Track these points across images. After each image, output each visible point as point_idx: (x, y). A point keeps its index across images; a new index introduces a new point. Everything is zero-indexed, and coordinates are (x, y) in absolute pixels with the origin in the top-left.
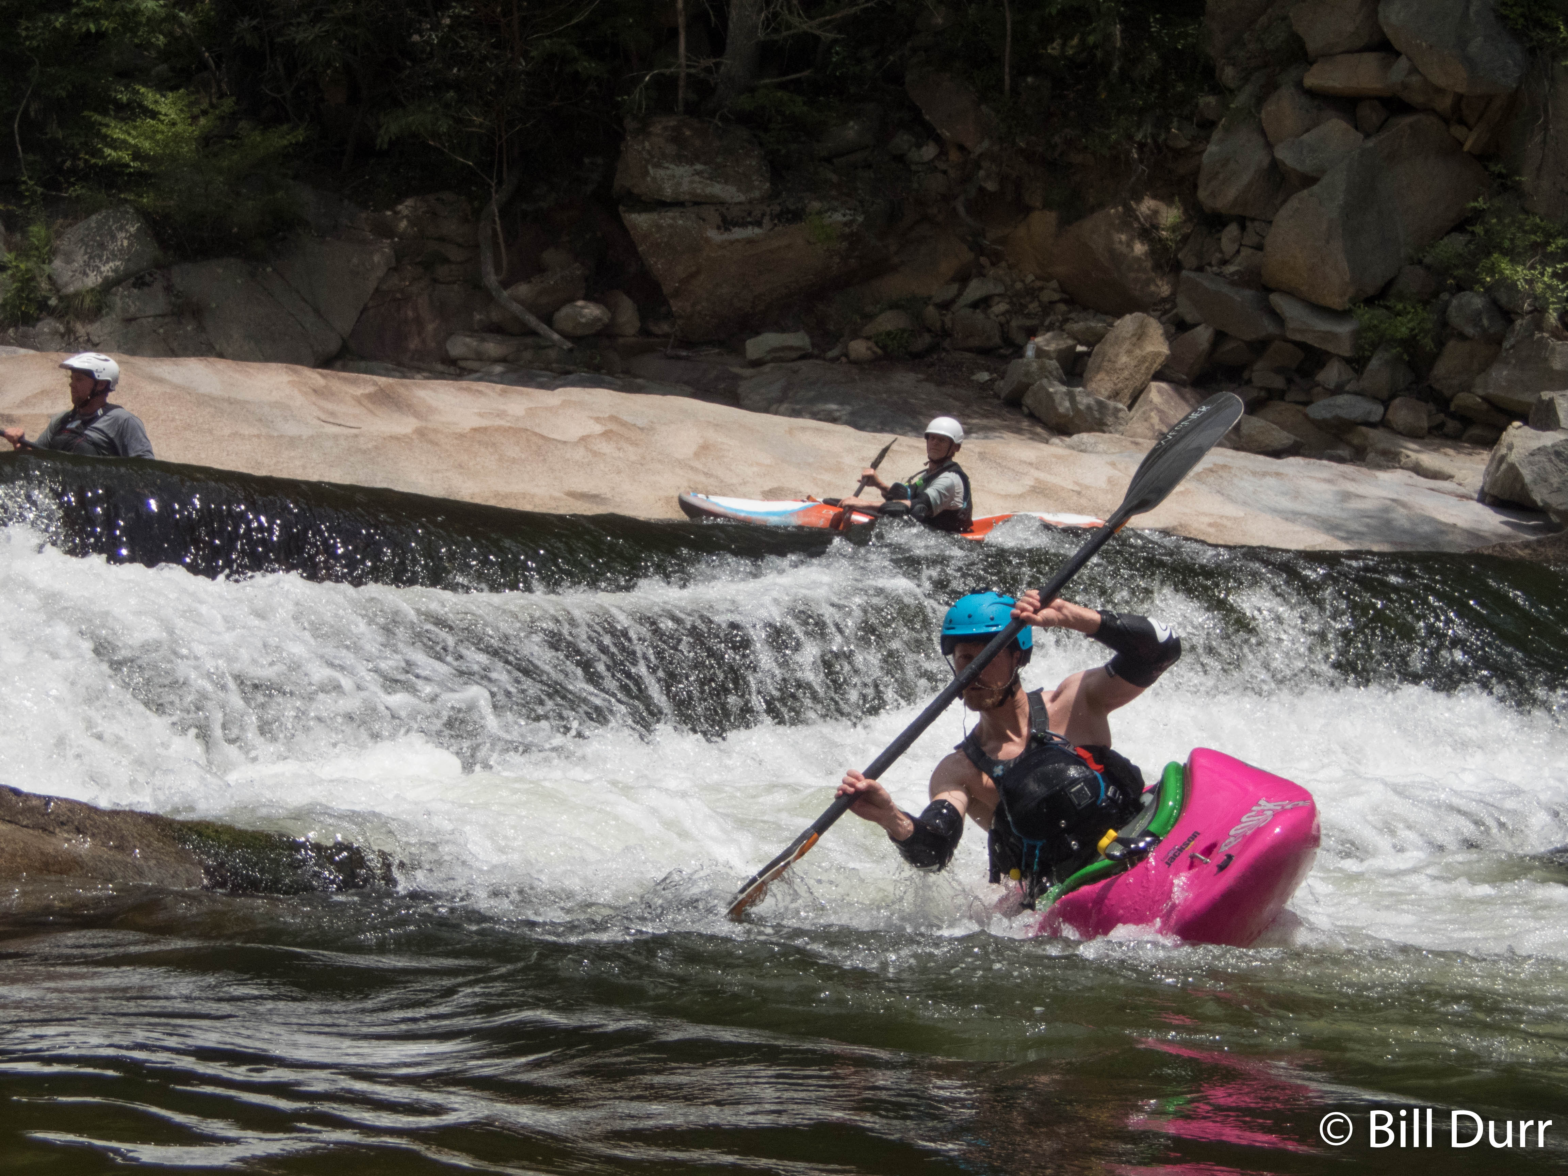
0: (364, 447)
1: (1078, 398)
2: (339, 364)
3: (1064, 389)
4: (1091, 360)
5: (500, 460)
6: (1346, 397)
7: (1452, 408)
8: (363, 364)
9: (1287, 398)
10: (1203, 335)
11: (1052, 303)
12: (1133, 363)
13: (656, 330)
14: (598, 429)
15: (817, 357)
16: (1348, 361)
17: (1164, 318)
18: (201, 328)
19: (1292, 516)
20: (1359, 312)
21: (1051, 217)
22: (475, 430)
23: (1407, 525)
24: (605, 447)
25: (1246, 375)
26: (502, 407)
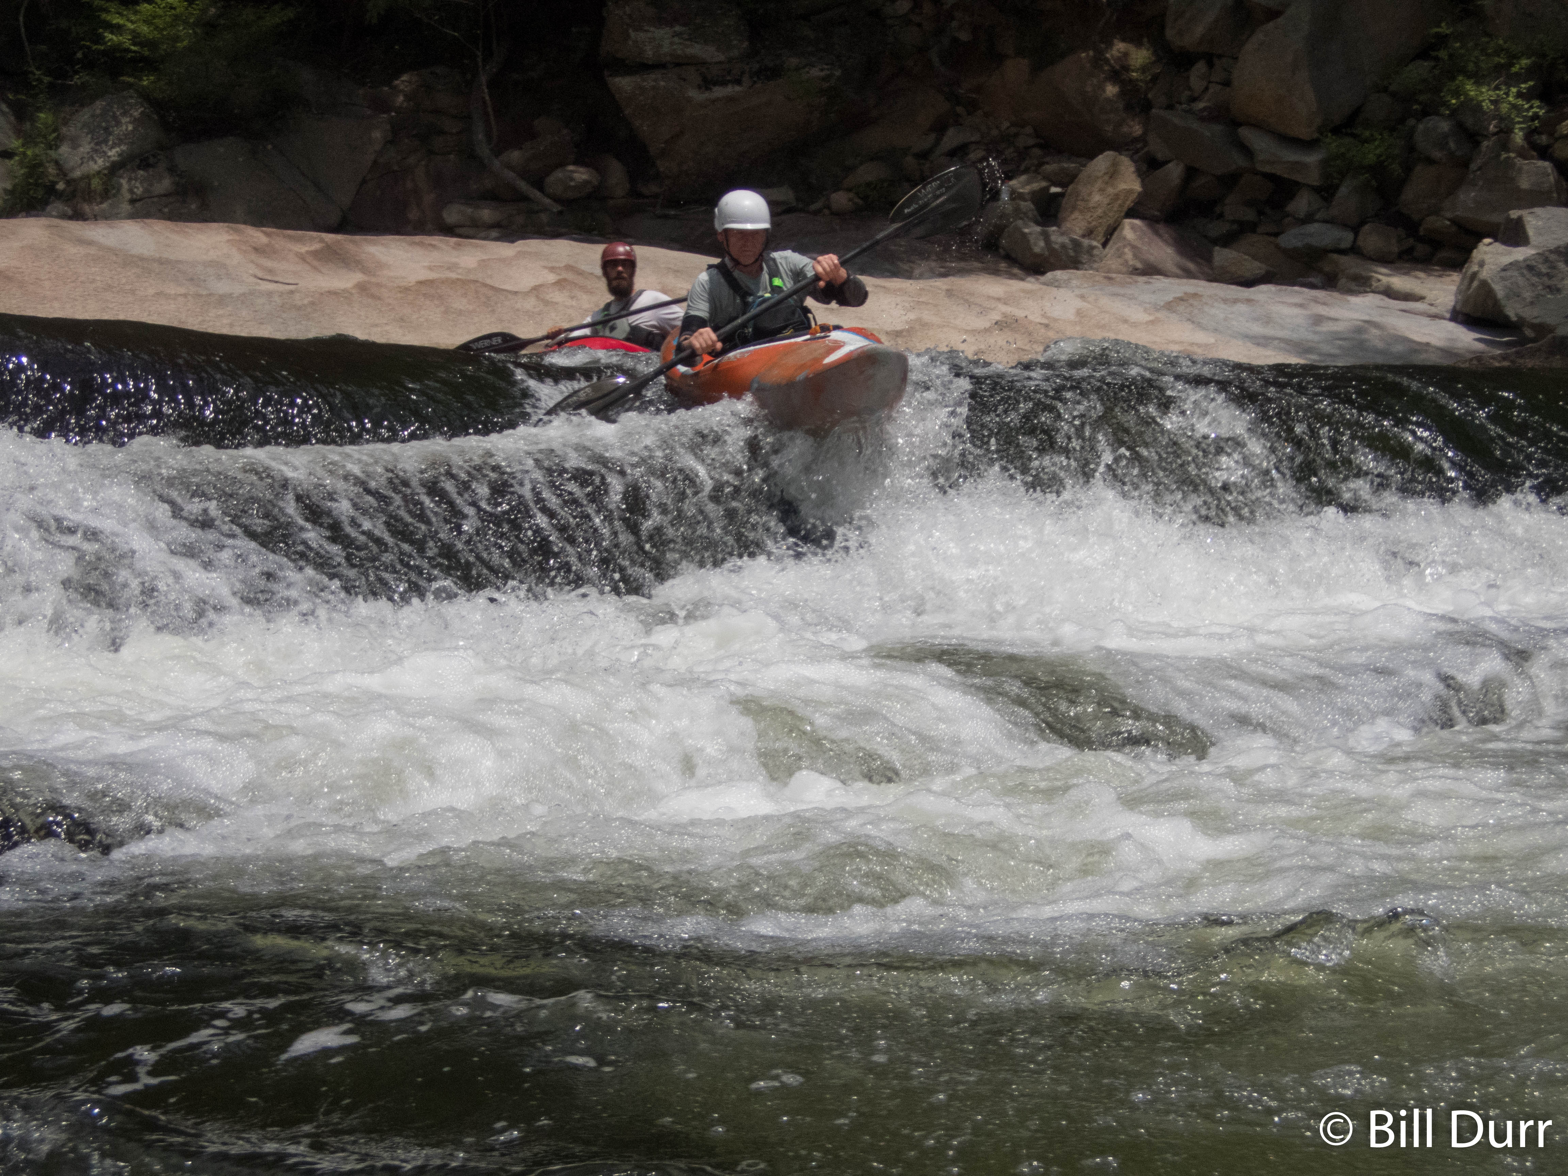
0: (299, 303)
1: (1053, 238)
3: (1038, 229)
4: (1065, 200)
5: (446, 312)
6: (1316, 225)
7: (1422, 232)
9: (1259, 230)
10: (1174, 171)
11: (1027, 148)
12: (1106, 201)
13: (645, 191)
15: (802, 210)
16: (1317, 190)
17: (1136, 157)
19: (1262, 341)
20: (1328, 140)
21: (1024, 64)
23: (1380, 345)
25: (1218, 209)
26: (454, 260)
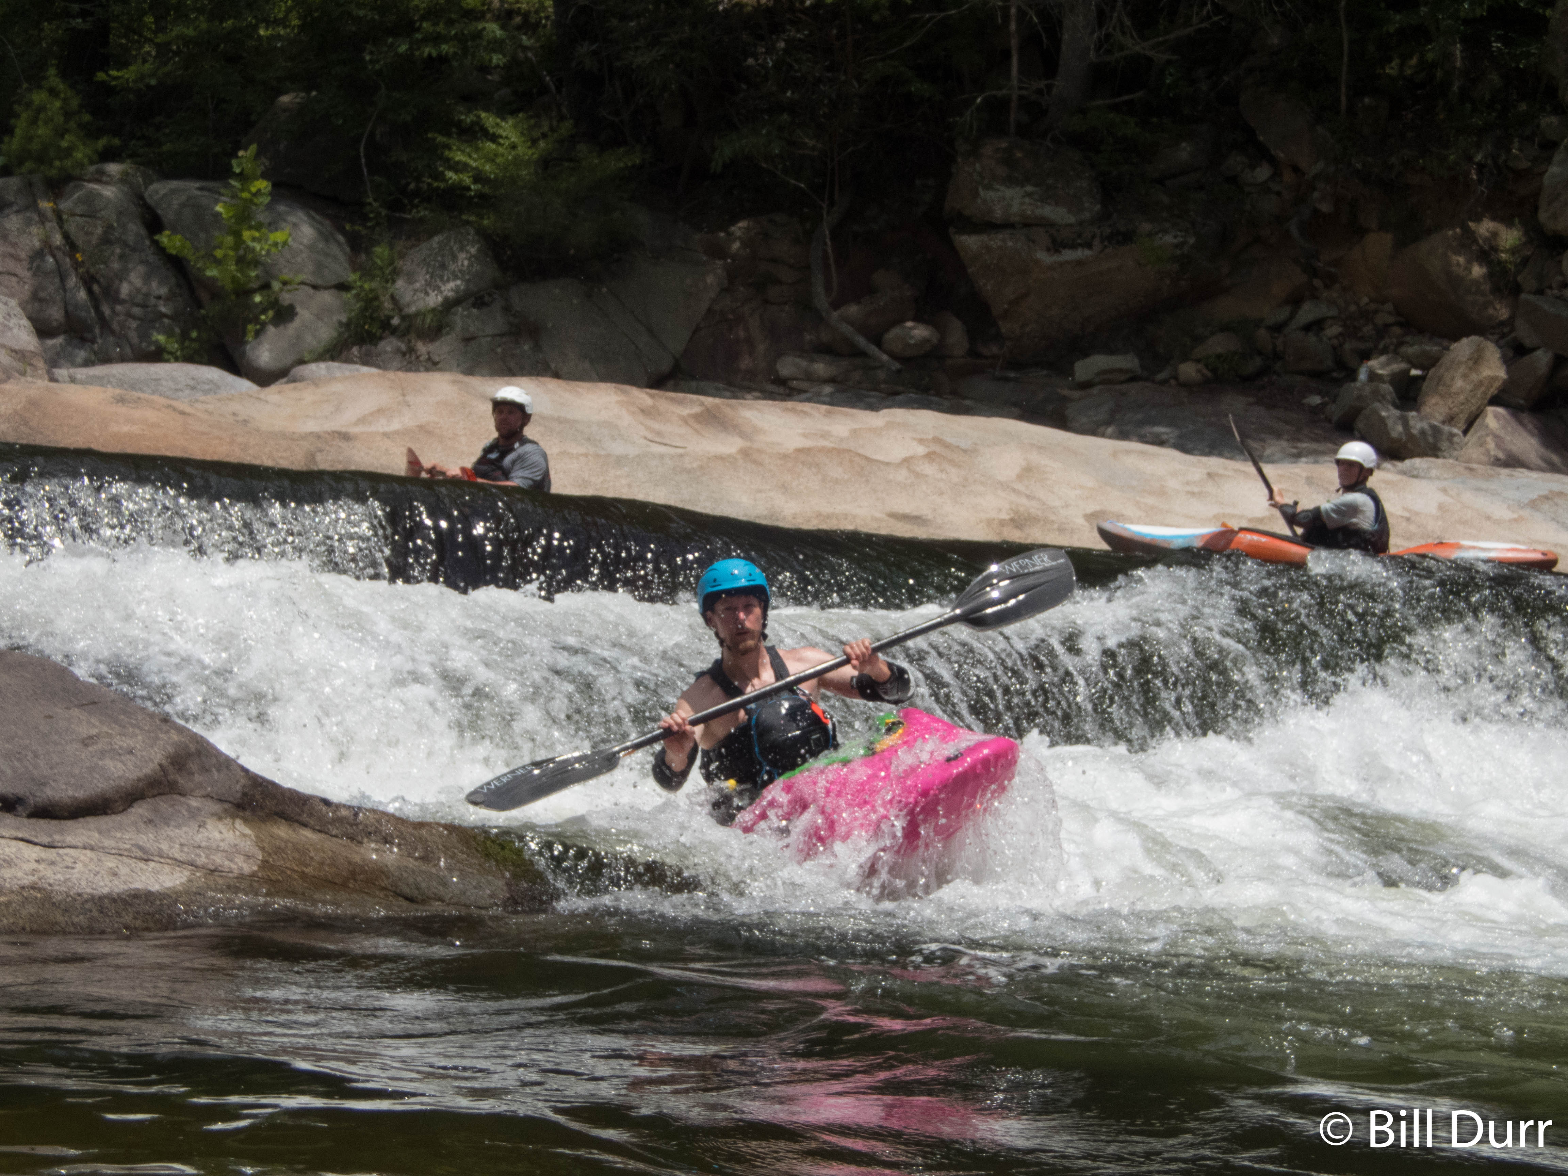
0: (689, 466)
1: (1412, 423)
2: (671, 383)
3: (1397, 413)
4: (1425, 385)
5: (823, 480)
8: (694, 384)
10: (1542, 359)
11: (1387, 326)
12: (1469, 388)
13: (984, 351)
14: (921, 450)
15: (1146, 379)
17: (1502, 342)
18: (537, 347)
21: (1387, 238)
22: (799, 451)
24: (928, 469)
26: (826, 428)
